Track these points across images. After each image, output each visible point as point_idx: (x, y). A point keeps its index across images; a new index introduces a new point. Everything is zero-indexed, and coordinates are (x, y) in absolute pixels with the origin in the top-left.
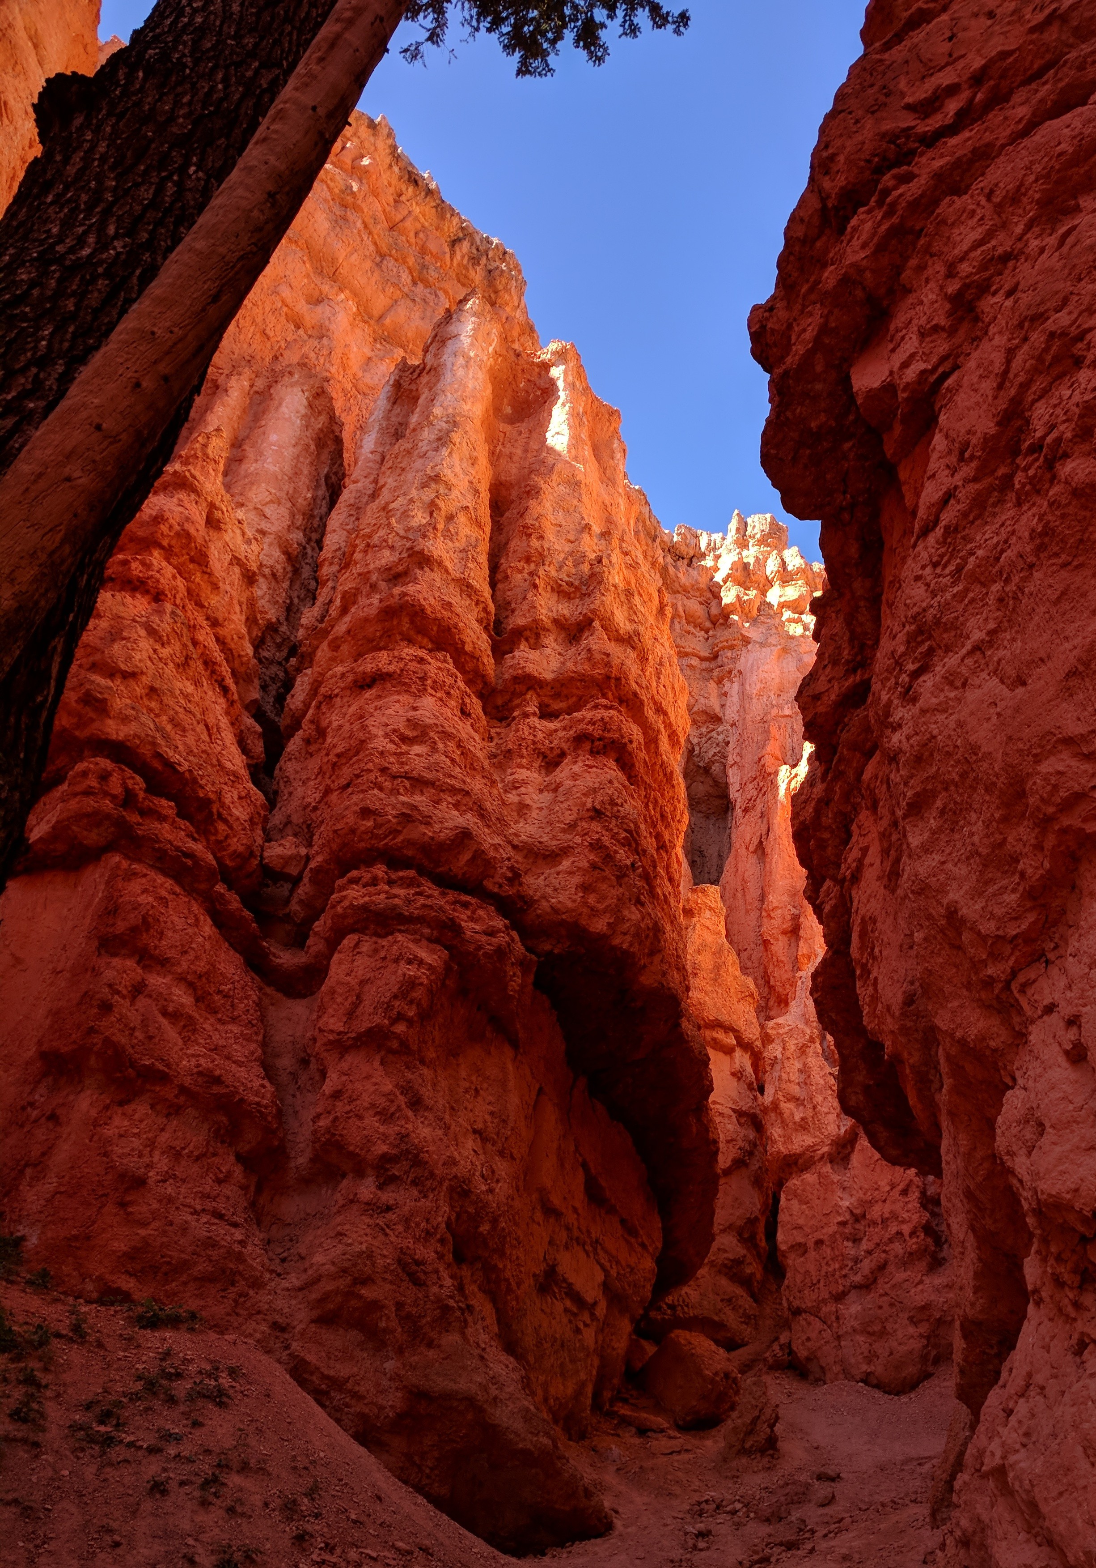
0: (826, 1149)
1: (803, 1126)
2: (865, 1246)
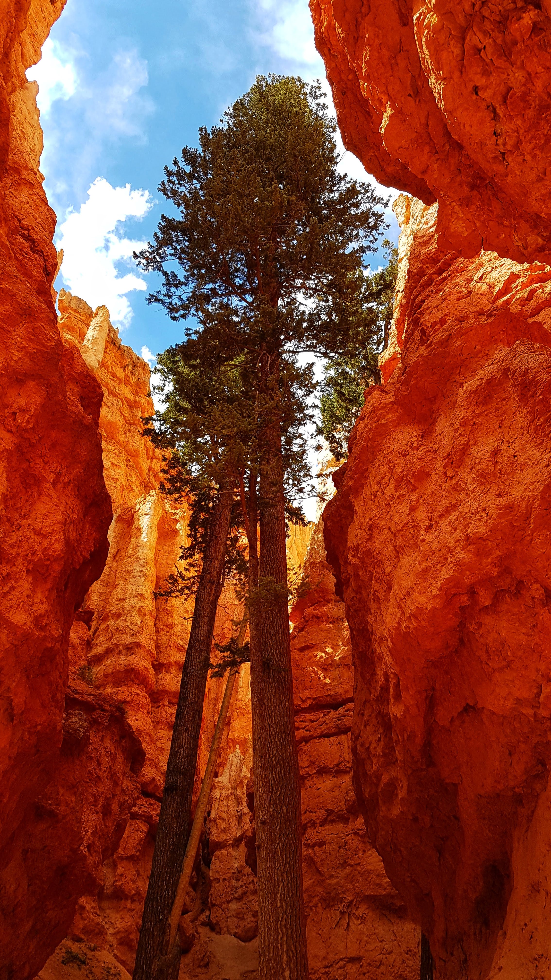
0: (231, 842)
1: (224, 831)
2: (240, 883)
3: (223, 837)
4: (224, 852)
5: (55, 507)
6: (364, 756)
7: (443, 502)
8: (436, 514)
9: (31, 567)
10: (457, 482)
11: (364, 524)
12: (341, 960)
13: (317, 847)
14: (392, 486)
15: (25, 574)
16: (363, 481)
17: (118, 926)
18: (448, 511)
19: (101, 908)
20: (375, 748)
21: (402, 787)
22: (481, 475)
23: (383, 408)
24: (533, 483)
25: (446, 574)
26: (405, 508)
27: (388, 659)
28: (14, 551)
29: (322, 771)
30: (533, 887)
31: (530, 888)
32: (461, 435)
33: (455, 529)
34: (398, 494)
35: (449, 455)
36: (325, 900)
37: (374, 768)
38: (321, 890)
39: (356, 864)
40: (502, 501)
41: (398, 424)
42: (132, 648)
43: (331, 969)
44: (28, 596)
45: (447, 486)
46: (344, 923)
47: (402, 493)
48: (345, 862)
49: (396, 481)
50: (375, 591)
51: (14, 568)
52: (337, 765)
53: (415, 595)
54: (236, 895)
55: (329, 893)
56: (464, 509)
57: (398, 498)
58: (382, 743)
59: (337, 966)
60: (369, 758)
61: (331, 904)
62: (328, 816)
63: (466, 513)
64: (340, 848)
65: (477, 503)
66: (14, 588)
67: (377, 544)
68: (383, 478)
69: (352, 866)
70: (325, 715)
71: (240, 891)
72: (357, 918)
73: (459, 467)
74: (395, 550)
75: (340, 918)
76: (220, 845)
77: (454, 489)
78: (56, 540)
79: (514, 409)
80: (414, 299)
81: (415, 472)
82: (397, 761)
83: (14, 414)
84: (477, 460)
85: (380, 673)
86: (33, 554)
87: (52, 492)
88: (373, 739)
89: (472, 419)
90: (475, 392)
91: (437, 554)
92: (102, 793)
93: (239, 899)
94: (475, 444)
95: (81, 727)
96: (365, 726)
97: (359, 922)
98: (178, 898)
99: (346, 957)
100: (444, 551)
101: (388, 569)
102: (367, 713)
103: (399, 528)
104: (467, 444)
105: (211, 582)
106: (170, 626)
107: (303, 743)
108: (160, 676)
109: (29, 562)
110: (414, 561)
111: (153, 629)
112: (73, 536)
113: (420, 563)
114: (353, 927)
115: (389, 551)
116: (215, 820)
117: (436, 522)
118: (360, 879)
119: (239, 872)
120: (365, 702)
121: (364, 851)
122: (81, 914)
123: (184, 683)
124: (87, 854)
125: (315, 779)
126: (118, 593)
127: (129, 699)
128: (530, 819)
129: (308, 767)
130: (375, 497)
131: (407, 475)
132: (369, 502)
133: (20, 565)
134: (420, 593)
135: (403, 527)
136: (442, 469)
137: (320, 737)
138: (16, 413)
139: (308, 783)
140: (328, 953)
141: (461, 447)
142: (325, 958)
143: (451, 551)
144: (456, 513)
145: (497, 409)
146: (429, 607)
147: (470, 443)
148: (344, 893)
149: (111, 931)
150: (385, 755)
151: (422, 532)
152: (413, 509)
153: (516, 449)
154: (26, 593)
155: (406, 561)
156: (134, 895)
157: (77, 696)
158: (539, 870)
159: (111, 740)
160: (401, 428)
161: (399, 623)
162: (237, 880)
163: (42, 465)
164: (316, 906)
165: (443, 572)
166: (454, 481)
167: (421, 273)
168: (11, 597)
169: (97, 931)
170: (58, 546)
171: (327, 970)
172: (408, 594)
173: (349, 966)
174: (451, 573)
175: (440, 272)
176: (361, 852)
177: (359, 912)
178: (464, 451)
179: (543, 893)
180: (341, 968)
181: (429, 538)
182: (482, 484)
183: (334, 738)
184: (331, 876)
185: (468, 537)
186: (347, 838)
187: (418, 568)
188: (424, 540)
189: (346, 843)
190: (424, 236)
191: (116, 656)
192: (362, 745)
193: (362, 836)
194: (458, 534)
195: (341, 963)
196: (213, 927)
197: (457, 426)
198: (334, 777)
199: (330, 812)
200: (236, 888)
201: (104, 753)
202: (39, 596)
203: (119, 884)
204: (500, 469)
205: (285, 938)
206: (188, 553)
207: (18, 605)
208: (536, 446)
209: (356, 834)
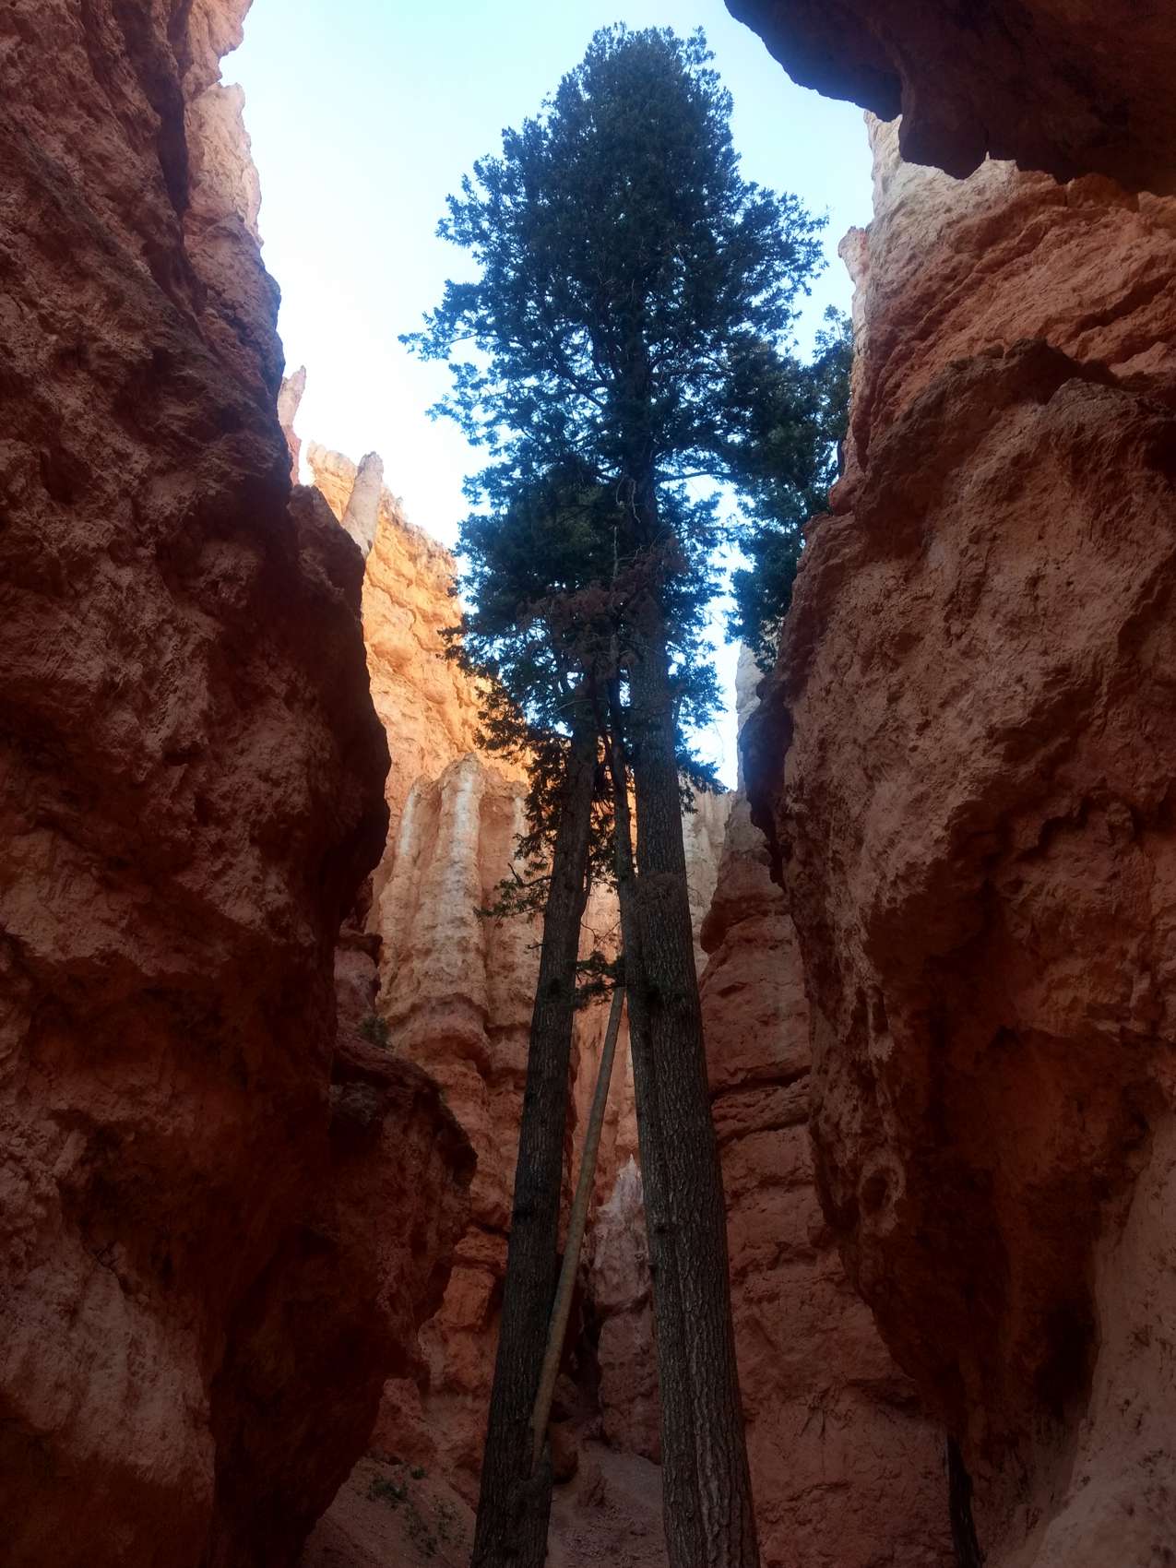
0: (629, 1305)
2: (647, 1370)
3: (614, 1299)
4: (618, 1321)
5: (290, 737)
6: (831, 1138)
7: (947, 680)
8: (936, 702)
9: (256, 833)
10: (970, 643)
11: (812, 742)
12: (817, 1487)
13: (765, 1305)
14: (856, 668)
15: (248, 843)
16: (807, 671)
17: (454, 1437)
18: (955, 694)
19: (425, 1410)
20: (849, 1123)
21: (897, 1183)
22: (1012, 623)
23: (835, 537)
24: (1104, 623)
25: (956, 799)
26: (880, 699)
27: (864, 965)
28: (227, 806)
29: (769, 1182)
30: (1137, 1338)
31: (1132, 1339)
32: (972, 559)
33: (970, 722)
34: (867, 679)
35: (952, 596)
36: (782, 1388)
37: (849, 1155)
38: (774, 1372)
39: (832, 1330)
40: (1052, 661)
41: (863, 564)
42: (450, 1003)
43: (799, 1504)
44: (255, 879)
45: (953, 651)
46: (816, 1424)
47: (875, 676)
48: (813, 1327)
49: (863, 657)
50: (835, 852)
51: (229, 833)
52: (792, 1173)
53: (903, 843)
54: (642, 1390)
55: (790, 1376)
56: (984, 684)
57: (868, 685)
58: (859, 1114)
59: (809, 1498)
60: (839, 1140)
61: (794, 1394)
62: (780, 1252)
63: (988, 691)
64: (803, 1303)
65: (1006, 670)
66: (230, 865)
67: (835, 770)
68: (839, 657)
69: (824, 1332)
70: (768, 1095)
71: (648, 1382)
72: (838, 1418)
73: (971, 616)
74: (867, 775)
75: (809, 1419)
76: (611, 1311)
77: (965, 654)
78: (294, 789)
79: (1063, 504)
80: (883, 384)
81: (894, 636)
82: (886, 1140)
83: (214, 584)
84: (1004, 597)
85: (849, 992)
86: (260, 811)
87: (285, 713)
88: (846, 1108)
89: (991, 529)
90: (993, 481)
91: (940, 768)
92: (410, 1215)
93: (647, 1396)
94: (999, 571)
95: (367, 1107)
96: (831, 1090)
97: (841, 1424)
98: (543, 1386)
99: (823, 1484)
100: (952, 761)
101: (855, 811)
102: (833, 1067)
103: (871, 735)
104: (984, 574)
105: (569, 887)
106: (509, 968)
107: (735, 1140)
108: (499, 1047)
109: (254, 824)
110: (899, 788)
111: (482, 971)
112: (325, 788)
113: (910, 788)
114: (831, 1433)
115: (856, 779)
116: (601, 1271)
117: (935, 716)
118: (840, 1353)
119: (645, 1352)
120: (829, 1052)
121: (843, 1308)
122: (394, 1419)
123: (534, 1051)
124: (388, 1310)
125: (756, 1196)
126: (423, 918)
127: (451, 1082)
128: (1122, 1221)
129: (745, 1176)
130: (828, 692)
131: (881, 644)
132: (819, 705)
133: (239, 829)
134: (913, 838)
135: (878, 731)
136: (942, 624)
137: (762, 1130)
138: (217, 583)
139: (745, 1202)
140: (793, 1477)
141: (973, 580)
142: (788, 1484)
143: (963, 759)
144: (970, 696)
145: (1033, 508)
146: (929, 860)
147: (989, 571)
148: (814, 1376)
149: (445, 1446)
150: (866, 1132)
151: (912, 735)
152: (893, 699)
153: (1071, 571)
154: (251, 873)
155: (885, 790)
156: (477, 1387)
157: (360, 1064)
158: (1146, 1306)
159: (420, 1132)
160: (866, 570)
161: (877, 896)
162: (643, 1365)
163: (266, 668)
164: (769, 1398)
165: (950, 798)
166: (965, 641)
167: (891, 341)
168: (226, 879)
169: (420, 1446)
170: (298, 799)
171: (793, 1504)
172: (892, 843)
173: (829, 1498)
174: (966, 797)
175: (923, 335)
176: (838, 1310)
177: (841, 1408)
178: (979, 586)
179: (1155, 1346)
180: (814, 1501)
181: (924, 743)
182: (1013, 637)
183: (785, 1130)
184: (791, 1350)
185: (992, 732)
186: (814, 1288)
187: (907, 796)
188: (914, 749)
189: (812, 1295)
190: (892, 282)
191: (428, 1016)
192: (827, 1119)
193: (839, 1284)
194: (977, 729)
195: (816, 1493)
196: (605, 1440)
197: (964, 543)
198: (788, 1191)
199: (783, 1247)
200: (642, 1379)
201: (409, 1153)
202: (273, 881)
203: (452, 1370)
204: (1043, 609)
205: (708, 1425)
206: (530, 845)
207: (240, 892)
208: (1106, 560)
209: (829, 1280)
